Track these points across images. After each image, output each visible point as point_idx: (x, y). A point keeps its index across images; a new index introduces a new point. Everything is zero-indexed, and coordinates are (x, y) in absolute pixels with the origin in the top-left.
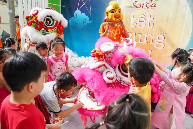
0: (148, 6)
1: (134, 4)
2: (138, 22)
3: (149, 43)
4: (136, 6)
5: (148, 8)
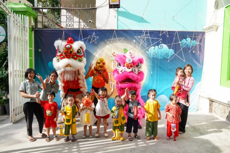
1: (113, 54)
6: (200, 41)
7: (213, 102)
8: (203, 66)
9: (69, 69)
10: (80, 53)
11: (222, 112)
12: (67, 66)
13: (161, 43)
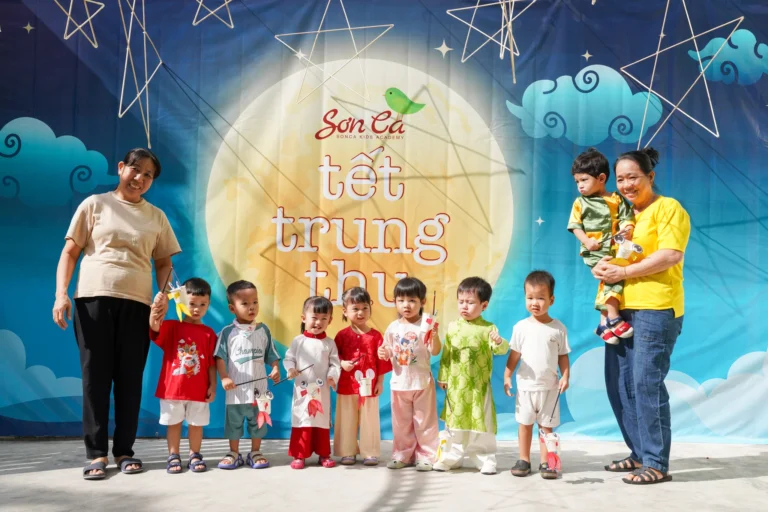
0: (378, 128)
1: (328, 118)
2: (349, 181)
3: (395, 251)
4: (337, 124)
5: (379, 135)
13: (592, 62)
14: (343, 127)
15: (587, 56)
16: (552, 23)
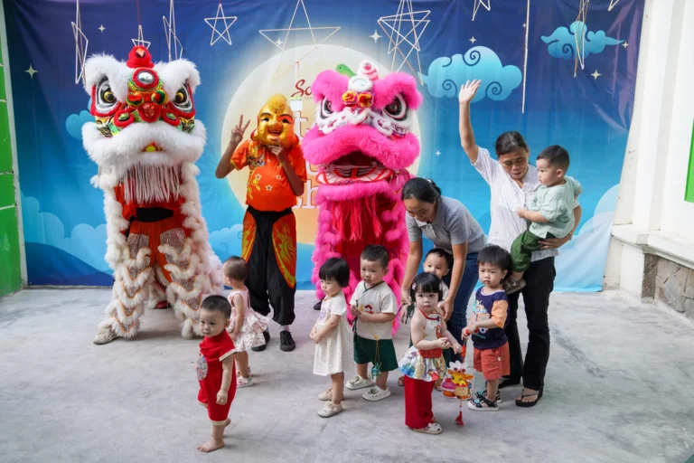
4: (305, 89)
6: (625, 35)
7: (658, 258)
8: (628, 128)
9: (153, 158)
10: (183, 104)
11: (685, 295)
12: (144, 150)
13: (476, 44)
14: (309, 91)
15: (473, 40)
16: (449, 17)
